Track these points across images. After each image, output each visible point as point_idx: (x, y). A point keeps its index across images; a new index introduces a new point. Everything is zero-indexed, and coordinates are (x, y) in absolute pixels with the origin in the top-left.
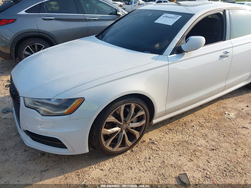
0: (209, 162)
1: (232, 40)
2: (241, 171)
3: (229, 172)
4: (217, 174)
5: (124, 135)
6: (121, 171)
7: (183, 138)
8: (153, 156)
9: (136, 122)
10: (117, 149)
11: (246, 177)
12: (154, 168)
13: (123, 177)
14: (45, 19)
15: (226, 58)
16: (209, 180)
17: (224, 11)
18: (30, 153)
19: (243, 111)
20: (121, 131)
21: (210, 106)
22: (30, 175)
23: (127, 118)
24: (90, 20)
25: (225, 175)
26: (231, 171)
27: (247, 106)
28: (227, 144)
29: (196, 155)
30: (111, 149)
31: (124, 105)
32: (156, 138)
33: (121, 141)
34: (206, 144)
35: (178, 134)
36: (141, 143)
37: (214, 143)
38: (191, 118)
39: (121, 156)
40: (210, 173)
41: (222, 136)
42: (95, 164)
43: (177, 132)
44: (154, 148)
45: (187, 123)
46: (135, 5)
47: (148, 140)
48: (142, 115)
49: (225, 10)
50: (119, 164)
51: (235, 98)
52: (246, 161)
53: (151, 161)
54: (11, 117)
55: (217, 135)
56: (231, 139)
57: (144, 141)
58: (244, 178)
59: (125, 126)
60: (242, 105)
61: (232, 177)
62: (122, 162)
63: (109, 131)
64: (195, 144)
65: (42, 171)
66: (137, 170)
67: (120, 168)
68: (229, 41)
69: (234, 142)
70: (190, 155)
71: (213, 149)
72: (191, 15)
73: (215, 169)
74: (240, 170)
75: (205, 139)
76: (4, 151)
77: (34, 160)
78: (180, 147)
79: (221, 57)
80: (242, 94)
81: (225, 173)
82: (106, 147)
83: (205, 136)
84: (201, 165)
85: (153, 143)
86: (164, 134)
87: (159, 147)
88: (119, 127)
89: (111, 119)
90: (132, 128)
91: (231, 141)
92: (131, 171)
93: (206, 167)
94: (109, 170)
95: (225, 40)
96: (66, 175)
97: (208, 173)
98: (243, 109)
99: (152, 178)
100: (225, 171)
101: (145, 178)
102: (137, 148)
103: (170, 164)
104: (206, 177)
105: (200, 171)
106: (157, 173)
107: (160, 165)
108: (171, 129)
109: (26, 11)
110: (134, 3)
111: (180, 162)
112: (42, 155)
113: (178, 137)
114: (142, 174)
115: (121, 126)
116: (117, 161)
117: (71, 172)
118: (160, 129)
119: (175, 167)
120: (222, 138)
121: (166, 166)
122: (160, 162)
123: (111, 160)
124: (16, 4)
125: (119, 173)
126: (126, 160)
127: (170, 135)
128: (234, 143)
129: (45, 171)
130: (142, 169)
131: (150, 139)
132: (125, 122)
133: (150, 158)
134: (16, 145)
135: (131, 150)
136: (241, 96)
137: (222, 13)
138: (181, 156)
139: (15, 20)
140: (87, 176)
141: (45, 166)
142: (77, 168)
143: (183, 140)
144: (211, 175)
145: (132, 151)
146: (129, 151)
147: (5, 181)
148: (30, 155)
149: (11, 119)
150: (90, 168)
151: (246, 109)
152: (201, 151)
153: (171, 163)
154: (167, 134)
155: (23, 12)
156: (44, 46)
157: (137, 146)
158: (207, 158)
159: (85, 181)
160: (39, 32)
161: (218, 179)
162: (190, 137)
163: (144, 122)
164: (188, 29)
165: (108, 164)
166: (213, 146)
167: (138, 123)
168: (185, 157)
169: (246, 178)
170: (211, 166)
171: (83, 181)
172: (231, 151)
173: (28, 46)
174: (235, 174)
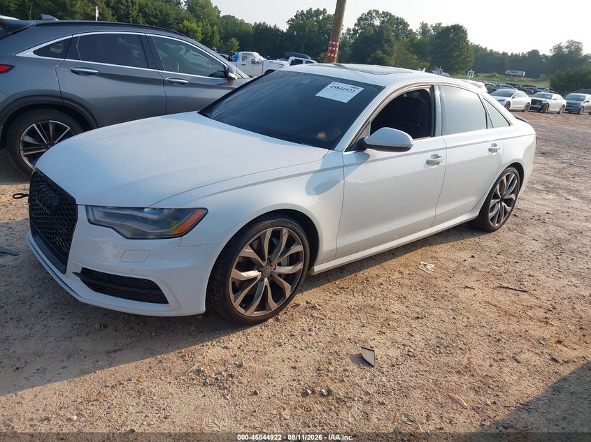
0: (412, 336)
1: (444, 137)
2: (463, 347)
3: (444, 348)
4: (426, 351)
5: (266, 286)
6: (260, 349)
7: (365, 301)
8: (315, 327)
9: (287, 266)
10: (252, 313)
11: (470, 354)
12: (320, 344)
13: (267, 357)
14: (77, 73)
15: (436, 166)
16: (412, 359)
17: (432, 88)
18: (75, 325)
19: (466, 264)
20: (262, 280)
21: (409, 254)
22: (85, 357)
23: (273, 255)
24: (172, 82)
25: (437, 352)
26: (448, 346)
27: (473, 257)
28: (439, 310)
29: (389, 325)
30: (241, 310)
31: (272, 229)
32: (318, 300)
33: (260, 298)
34: (406, 310)
35: (355, 295)
36: (292, 307)
37: (418, 310)
38: (377, 272)
39: (258, 328)
40: (415, 350)
41: (432, 299)
42: (212, 340)
43: (353, 291)
44: (315, 315)
45: (370, 279)
46: (244, 63)
47: (303, 304)
48: (298, 253)
49: (433, 86)
50: (255, 338)
51: (452, 243)
52: (471, 334)
53: (313, 334)
54: (14, 263)
55: (423, 297)
56: (446, 303)
57: (298, 305)
58: (468, 355)
59: (269, 270)
60: (464, 255)
61: (449, 354)
62: (261, 335)
63: (243, 274)
64: (387, 310)
65: (109, 352)
66: (290, 348)
67: (259, 344)
68: (441, 137)
69: (451, 307)
70: (379, 325)
71: (418, 318)
72: (380, 89)
73: (422, 344)
74: (461, 345)
75: (403, 303)
76: (18, 321)
77: (87, 335)
78: (360, 315)
79: (428, 162)
80: (463, 238)
81: (438, 349)
82: (234, 305)
83: (402, 299)
84: (400, 340)
85: (314, 307)
86: (332, 295)
87: (324, 313)
88: (259, 271)
89: (248, 252)
90: (280, 275)
91: (447, 306)
92: (279, 350)
93: (407, 342)
94: (239, 348)
95: (434, 136)
96: (159, 357)
97: (411, 350)
98: (465, 260)
99: (318, 358)
100: (438, 347)
101: (305, 358)
102: (284, 316)
103: (347, 338)
104: (408, 355)
105: (399, 347)
106: (326, 351)
107: (329, 340)
108: (343, 288)
109: (35, 52)
110: (243, 58)
111: (363, 336)
112: (102, 327)
113: (356, 300)
114: (300, 353)
115: (262, 269)
116: (251, 334)
117: (168, 352)
118: (324, 287)
119: (356, 343)
120: (431, 303)
121: (341, 341)
122: (329, 335)
123: (240, 333)
124: (13, 34)
125: (258, 351)
126: (267, 333)
127: (343, 296)
128: (452, 310)
129: (115, 351)
130: (299, 346)
131: (307, 302)
132: (270, 261)
133: (310, 330)
134: (41, 312)
135: (274, 318)
136: (462, 241)
137: (428, 90)
138: (364, 326)
139: (11, 68)
140: (200, 358)
141: (113, 344)
142: (177, 346)
143: (366, 303)
144: (415, 352)
145: (277, 320)
146: (271, 321)
147: (37, 368)
148: (76, 327)
149: (14, 267)
150: (203, 346)
151: (470, 260)
152: (397, 321)
153: (348, 336)
154: (337, 295)
155: (29, 53)
156: (69, 128)
157: (286, 313)
158: (408, 329)
159: (197, 364)
160: (61, 96)
161: (427, 357)
162: (378, 300)
163: (300, 266)
164: (375, 110)
165: (235, 339)
166: (417, 312)
167: (291, 267)
168: (371, 329)
169: (470, 356)
170: (415, 340)
171: (194, 365)
172: (446, 320)
173: (34, 125)
174: (453, 351)
